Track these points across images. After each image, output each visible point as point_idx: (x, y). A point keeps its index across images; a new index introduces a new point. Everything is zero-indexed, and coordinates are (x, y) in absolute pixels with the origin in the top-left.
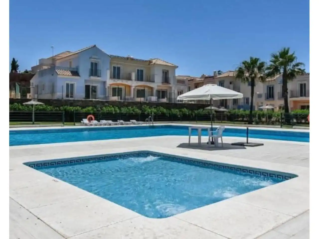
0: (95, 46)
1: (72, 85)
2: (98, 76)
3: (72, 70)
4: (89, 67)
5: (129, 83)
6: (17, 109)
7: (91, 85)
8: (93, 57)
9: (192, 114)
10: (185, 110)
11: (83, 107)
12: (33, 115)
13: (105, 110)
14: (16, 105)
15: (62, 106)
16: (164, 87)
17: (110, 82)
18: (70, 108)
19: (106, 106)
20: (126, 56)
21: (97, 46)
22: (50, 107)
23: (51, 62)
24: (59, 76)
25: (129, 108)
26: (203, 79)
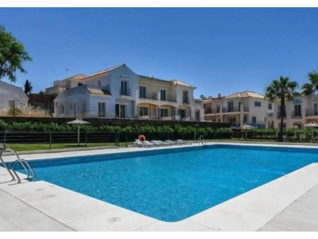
0: (125, 65)
1: (104, 104)
2: (128, 95)
3: (103, 89)
4: (120, 86)
5: (155, 103)
6: (55, 129)
7: (120, 104)
8: (124, 76)
9: (215, 133)
10: (209, 129)
11: (123, 127)
12: (79, 136)
13: (143, 129)
14: (53, 125)
15: (101, 125)
16: (184, 107)
17: (138, 101)
18: (110, 128)
19: (143, 125)
20: (151, 76)
21: (127, 65)
22: (89, 126)
23: (65, 84)
24: (91, 94)
25: (164, 127)
26: (211, 100)
